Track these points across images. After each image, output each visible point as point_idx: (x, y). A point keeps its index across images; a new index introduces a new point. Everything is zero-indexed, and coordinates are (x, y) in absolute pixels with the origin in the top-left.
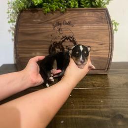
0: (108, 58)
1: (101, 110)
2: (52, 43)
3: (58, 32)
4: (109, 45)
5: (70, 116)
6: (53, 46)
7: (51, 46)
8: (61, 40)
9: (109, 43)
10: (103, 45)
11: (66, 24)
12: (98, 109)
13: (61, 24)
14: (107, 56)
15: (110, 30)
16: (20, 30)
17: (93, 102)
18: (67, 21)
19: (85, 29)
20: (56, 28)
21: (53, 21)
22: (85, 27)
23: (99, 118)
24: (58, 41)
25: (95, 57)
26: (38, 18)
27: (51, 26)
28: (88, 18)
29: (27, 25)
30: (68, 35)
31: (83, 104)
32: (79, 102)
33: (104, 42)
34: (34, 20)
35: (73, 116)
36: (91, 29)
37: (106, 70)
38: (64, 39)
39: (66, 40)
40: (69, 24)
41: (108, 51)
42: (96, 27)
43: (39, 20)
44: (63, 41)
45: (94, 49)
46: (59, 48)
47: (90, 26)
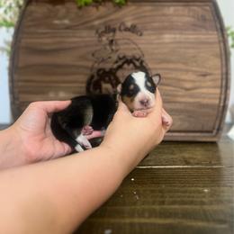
0: (219, 106)
1: (206, 207)
2: (95, 71)
3: (108, 47)
4: (220, 77)
5: (128, 221)
6: (96, 78)
7: (92, 77)
8: (115, 66)
9: (219, 72)
10: (208, 77)
11: (127, 29)
12: (198, 207)
13: (114, 31)
14: (217, 102)
15: (222, 44)
16: (24, 42)
17: (186, 192)
18: (129, 24)
19: (167, 41)
20: (104, 39)
21: (97, 23)
22: (168, 37)
23: (200, 224)
24: (108, 66)
25: (190, 103)
26: (64, 17)
27: (93, 33)
28: (175, 19)
29: (40, 31)
30: (129, 54)
31: (162, 197)
32: (152, 191)
33: (208, 71)
34: (56, 22)
35: (136, 220)
36: (180, 42)
37: (215, 131)
38: (120, 63)
39: (126, 66)
40: (133, 29)
41: (218, 91)
42: (192, 37)
43: (66, 22)
44: (120, 67)
45: (188, 85)
46: (110, 82)
47: (178, 36)
